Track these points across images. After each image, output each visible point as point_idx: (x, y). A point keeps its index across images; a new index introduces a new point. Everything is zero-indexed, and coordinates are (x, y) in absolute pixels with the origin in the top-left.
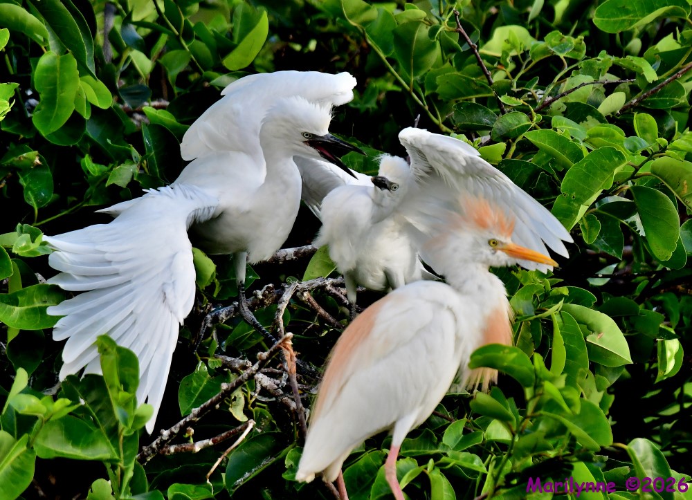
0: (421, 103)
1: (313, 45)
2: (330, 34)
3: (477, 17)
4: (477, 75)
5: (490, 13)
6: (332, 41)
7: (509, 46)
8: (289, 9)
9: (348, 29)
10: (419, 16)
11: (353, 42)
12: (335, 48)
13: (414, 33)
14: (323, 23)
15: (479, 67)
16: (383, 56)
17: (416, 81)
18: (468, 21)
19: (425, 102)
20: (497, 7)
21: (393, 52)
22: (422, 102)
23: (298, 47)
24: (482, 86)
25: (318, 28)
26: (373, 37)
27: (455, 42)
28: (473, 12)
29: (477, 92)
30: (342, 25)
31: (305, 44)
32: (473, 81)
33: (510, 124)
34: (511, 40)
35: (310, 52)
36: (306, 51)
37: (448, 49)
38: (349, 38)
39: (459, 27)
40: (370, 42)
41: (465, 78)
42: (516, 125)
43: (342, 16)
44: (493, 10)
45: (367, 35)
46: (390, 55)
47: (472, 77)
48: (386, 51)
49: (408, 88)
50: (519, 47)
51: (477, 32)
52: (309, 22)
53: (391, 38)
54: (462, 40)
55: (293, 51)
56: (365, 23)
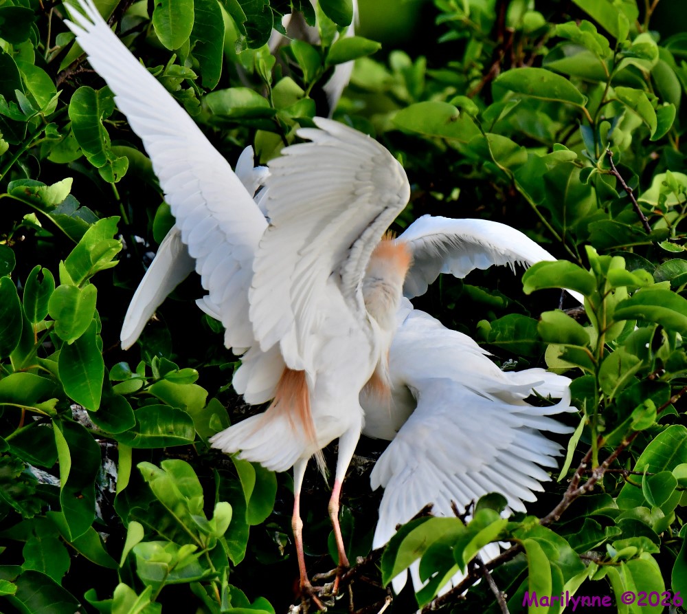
0: (574, 256)
1: (455, 194)
2: (475, 181)
3: (636, 163)
4: (633, 221)
5: (650, 159)
6: (477, 189)
7: (667, 188)
8: (429, 155)
9: (494, 175)
10: (569, 158)
11: (500, 190)
12: (479, 195)
13: (566, 178)
14: (467, 169)
15: (634, 213)
16: (533, 204)
17: (568, 231)
18: (627, 166)
19: (579, 255)
20: (660, 152)
21: (545, 199)
22: (576, 255)
23: (440, 196)
24: (639, 234)
25: (461, 175)
26: (522, 184)
27: (613, 188)
28: (632, 157)
29: (633, 240)
30: (488, 171)
31: (448, 193)
32: (628, 228)
33: (672, 273)
34: (669, 182)
35: (453, 201)
36: (448, 200)
37: (604, 196)
38: (495, 186)
39: (612, 169)
40: (519, 189)
41: (619, 225)
42: (678, 274)
43: (488, 157)
44: (654, 156)
45: (516, 181)
46: (541, 203)
47: (628, 223)
48: (536, 199)
49: (560, 239)
50: (678, 190)
51: (636, 178)
52: (451, 168)
53: (542, 185)
54: (620, 187)
55: (435, 199)
56: (514, 167)
